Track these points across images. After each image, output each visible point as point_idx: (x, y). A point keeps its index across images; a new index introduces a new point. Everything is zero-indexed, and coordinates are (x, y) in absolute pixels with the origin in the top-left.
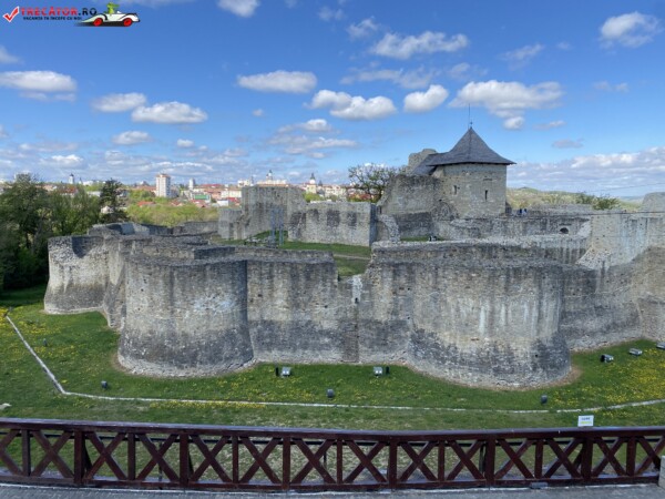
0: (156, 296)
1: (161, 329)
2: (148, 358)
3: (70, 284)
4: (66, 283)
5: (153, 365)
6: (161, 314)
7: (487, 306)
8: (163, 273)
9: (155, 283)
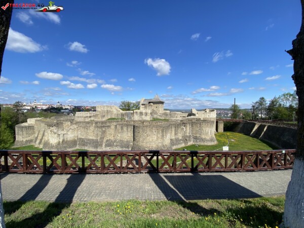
3: (63, 141)
4: (61, 141)
7: (210, 129)
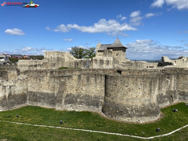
0: (146, 90)
1: (147, 103)
2: (146, 115)
5: (148, 118)
6: (147, 97)
8: (149, 80)
9: (146, 85)
